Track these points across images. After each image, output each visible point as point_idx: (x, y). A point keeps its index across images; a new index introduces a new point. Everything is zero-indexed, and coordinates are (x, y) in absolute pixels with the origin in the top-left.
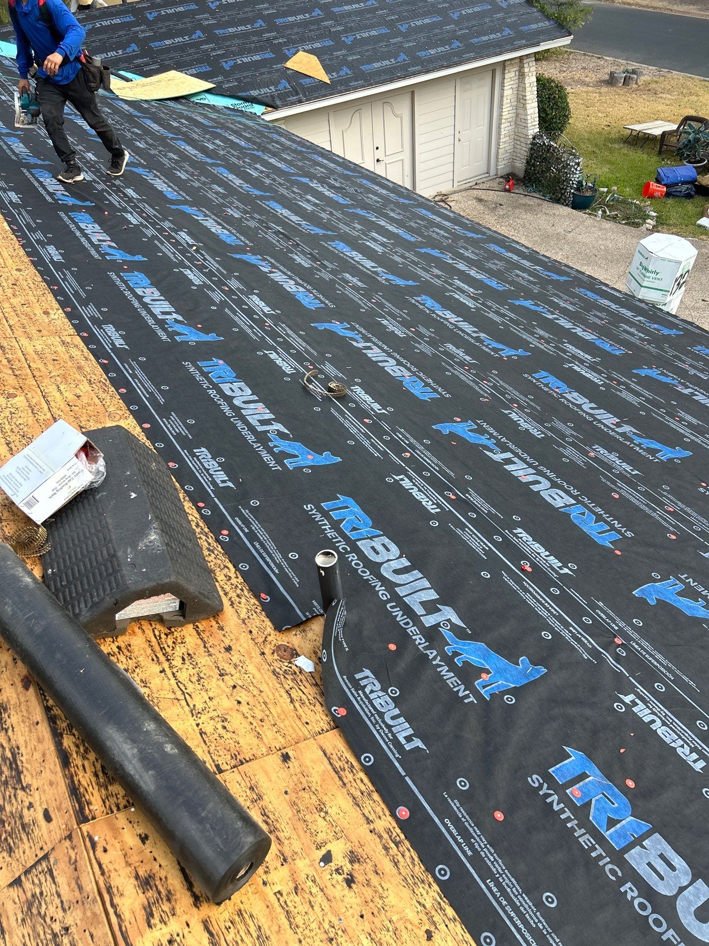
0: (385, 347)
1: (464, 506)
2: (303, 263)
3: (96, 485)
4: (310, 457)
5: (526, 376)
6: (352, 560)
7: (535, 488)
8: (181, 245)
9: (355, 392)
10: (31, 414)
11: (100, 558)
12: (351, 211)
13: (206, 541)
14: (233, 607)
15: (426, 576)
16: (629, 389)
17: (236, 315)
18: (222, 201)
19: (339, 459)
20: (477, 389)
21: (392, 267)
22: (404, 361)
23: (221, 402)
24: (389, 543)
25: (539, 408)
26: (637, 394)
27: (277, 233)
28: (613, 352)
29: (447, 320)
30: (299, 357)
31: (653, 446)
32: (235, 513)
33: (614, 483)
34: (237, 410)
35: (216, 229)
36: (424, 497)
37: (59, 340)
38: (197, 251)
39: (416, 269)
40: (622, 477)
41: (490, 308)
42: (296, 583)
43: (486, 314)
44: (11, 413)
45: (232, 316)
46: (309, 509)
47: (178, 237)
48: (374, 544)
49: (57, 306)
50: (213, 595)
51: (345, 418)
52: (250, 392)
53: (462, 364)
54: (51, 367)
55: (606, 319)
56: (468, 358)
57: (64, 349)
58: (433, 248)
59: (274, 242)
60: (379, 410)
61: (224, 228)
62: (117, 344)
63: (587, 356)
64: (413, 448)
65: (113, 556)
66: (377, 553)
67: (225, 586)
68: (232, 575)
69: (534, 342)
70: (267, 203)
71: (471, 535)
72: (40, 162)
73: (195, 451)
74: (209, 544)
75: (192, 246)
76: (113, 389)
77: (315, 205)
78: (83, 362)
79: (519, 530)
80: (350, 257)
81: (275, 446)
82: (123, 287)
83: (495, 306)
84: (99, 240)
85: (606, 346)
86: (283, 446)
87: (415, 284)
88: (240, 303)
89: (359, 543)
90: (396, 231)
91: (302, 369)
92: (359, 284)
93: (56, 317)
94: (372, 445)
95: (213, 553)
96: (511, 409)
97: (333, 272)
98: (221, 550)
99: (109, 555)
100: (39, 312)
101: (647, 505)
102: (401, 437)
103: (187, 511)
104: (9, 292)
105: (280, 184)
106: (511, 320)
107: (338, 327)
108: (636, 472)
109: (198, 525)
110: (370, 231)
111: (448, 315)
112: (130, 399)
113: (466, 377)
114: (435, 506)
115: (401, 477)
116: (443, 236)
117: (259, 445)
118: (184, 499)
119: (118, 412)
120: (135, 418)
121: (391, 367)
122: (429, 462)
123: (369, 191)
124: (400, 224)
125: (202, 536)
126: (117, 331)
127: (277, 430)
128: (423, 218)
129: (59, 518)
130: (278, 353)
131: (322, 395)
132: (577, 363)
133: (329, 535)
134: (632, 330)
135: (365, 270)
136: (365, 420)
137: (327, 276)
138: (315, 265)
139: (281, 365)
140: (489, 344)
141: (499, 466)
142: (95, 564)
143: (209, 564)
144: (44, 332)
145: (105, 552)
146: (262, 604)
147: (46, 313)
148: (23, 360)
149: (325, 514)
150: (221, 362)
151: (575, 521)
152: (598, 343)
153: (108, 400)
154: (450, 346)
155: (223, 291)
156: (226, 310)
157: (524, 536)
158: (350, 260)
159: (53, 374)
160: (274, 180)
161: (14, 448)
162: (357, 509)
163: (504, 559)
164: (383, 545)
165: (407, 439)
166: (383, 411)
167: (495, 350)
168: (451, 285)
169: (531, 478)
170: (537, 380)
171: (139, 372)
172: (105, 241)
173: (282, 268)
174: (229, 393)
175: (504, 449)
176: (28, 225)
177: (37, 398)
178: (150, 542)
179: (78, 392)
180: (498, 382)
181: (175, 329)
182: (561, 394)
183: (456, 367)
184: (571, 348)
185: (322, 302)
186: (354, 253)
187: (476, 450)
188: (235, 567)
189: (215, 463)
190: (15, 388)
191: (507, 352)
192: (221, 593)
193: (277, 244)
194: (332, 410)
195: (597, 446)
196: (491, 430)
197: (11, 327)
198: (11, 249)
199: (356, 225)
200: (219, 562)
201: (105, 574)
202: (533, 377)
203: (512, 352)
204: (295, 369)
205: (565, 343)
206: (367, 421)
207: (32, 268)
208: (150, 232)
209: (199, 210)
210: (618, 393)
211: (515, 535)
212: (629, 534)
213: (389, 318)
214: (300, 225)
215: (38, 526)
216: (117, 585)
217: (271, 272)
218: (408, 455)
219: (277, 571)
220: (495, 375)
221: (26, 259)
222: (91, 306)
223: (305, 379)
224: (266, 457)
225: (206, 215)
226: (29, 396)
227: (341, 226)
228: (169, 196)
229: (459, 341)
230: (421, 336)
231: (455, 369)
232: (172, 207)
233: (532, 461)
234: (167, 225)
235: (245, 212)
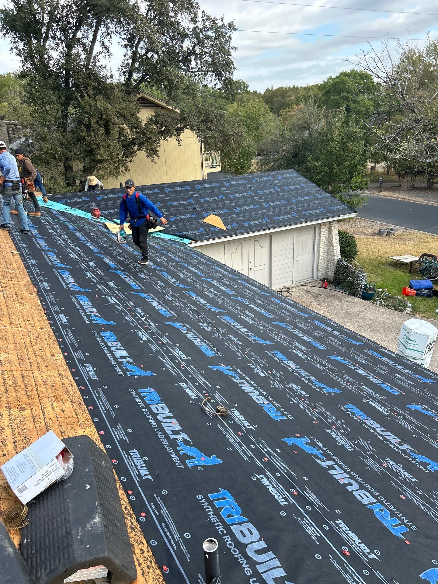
0: (253, 383)
1: (303, 500)
2: (206, 328)
3: (65, 478)
4: (203, 459)
5: (340, 406)
6: (227, 541)
7: (349, 488)
8: (137, 316)
9: (234, 413)
10: (32, 422)
11: (60, 534)
12: (234, 298)
13: (130, 521)
14: (144, 576)
15: (277, 556)
16: (405, 419)
17: (164, 359)
18: (163, 291)
19: (222, 461)
20: (310, 414)
21: (257, 332)
22: (265, 393)
23: (150, 417)
24: (253, 528)
25: (349, 430)
26: (411, 423)
27: (193, 310)
28: (393, 393)
29: (290, 367)
30: (200, 388)
31: (424, 460)
32: (151, 500)
33: (401, 487)
34: (159, 423)
35: (158, 307)
36: (276, 492)
37: (57, 373)
38: (146, 320)
39: (271, 334)
40: (405, 482)
41: (316, 360)
42: (188, 558)
43: (314, 364)
44: (21, 421)
45: (162, 360)
46: (200, 498)
47: (135, 311)
48: (242, 529)
49: (60, 351)
50: (131, 567)
51: (227, 431)
52: (168, 411)
53: (300, 396)
54: (50, 391)
55: (387, 370)
56: (303, 393)
57: (59, 379)
58: (282, 322)
59: (191, 315)
60: (248, 426)
61: (162, 306)
62: (91, 376)
63: (377, 395)
64: (270, 455)
65: (69, 533)
66: (244, 536)
67: (139, 558)
68: (146, 550)
69: (344, 384)
70: (188, 292)
71: (308, 524)
72: (64, 266)
73: (130, 451)
74: (132, 523)
75: (143, 317)
76: (85, 406)
77: (215, 294)
78: (69, 388)
79: (340, 521)
80: (233, 326)
81: (181, 450)
82: (100, 340)
83: (319, 359)
84: (90, 312)
85: (388, 388)
86: (185, 450)
87: (271, 343)
88: (167, 352)
89: (232, 527)
90: (260, 311)
91: (201, 396)
92: (238, 342)
93: (58, 358)
94: (243, 451)
95: (134, 530)
96: (331, 429)
97: (223, 334)
98: (140, 529)
99: (66, 532)
100: (48, 354)
101: (424, 505)
102: (262, 446)
103: (121, 496)
104: (33, 342)
105: (196, 282)
106: (329, 369)
107: (224, 369)
108: (414, 480)
109: (126, 508)
110: (245, 310)
111: (291, 363)
112: (94, 413)
113: (303, 406)
114: (283, 500)
115: (261, 476)
116: (287, 315)
117: (171, 448)
118: (119, 487)
119: (86, 422)
120: (96, 427)
121: (256, 396)
122: (280, 466)
123: (246, 287)
124: (262, 307)
125: (128, 516)
126: (93, 368)
127: (183, 438)
128: (276, 304)
129: (38, 500)
130: (187, 385)
131: (213, 414)
132: (371, 399)
133: (212, 519)
134: (404, 378)
135: (242, 334)
136: (239, 433)
137: (219, 337)
138: (213, 330)
139: (189, 393)
140: (316, 384)
141: (324, 470)
142: (56, 538)
143: (130, 540)
144: (49, 368)
145: (64, 530)
146: (164, 574)
147: (53, 355)
148: (34, 385)
149: (210, 503)
150: (153, 390)
151: (377, 516)
152: (383, 386)
153: (81, 414)
154: (293, 384)
155: (158, 344)
156: (159, 356)
157: (343, 525)
158: (233, 327)
159: (50, 395)
160: (193, 280)
161: (18, 446)
162: (231, 500)
163: (330, 544)
164: (249, 529)
165: (266, 448)
166: (251, 427)
167: (320, 388)
168: (292, 345)
169: (346, 481)
170: (347, 409)
171: (102, 395)
172: (93, 312)
173: (193, 331)
174: (155, 411)
175: (329, 458)
176: (51, 302)
177: (38, 411)
178: (94, 524)
179: (64, 408)
180: (323, 410)
181: (127, 367)
182: (362, 420)
183: (296, 398)
184: (366, 389)
185: (216, 353)
186: (236, 323)
187: (310, 458)
188: (147, 543)
189: (141, 461)
190: (26, 404)
191: (328, 390)
192: (137, 564)
193: (192, 316)
194: (219, 425)
195: (388, 459)
196: (320, 444)
197: (30, 363)
198: (39, 316)
199: (238, 307)
200: (137, 538)
201: (61, 547)
202: (344, 408)
203: (331, 390)
204: (197, 395)
205: (363, 385)
206: (240, 433)
207: (49, 327)
208: (120, 308)
209: (150, 296)
210: (398, 421)
211: (337, 525)
212: (414, 528)
213: (255, 364)
214: (205, 306)
215: (23, 506)
216: (68, 558)
217: (187, 333)
218: (266, 459)
219: (175, 548)
220: (320, 405)
221: (47, 322)
222: (80, 352)
223: (203, 403)
224: (175, 457)
225: (153, 299)
226: (34, 410)
227: (229, 307)
228: (133, 287)
229: (298, 382)
230: (275, 377)
231: (296, 400)
232: (135, 293)
233: (346, 468)
234: (130, 304)
235: (175, 297)
